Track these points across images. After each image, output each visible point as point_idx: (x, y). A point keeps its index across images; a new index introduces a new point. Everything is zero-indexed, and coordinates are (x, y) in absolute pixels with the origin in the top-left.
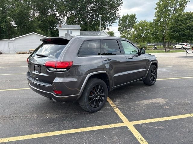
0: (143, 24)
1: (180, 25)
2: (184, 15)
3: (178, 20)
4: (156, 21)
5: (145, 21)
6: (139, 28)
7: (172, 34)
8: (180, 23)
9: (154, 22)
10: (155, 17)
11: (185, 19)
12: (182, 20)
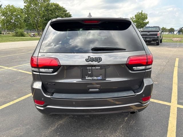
0: (11, 9)
1: (51, 14)
2: (52, 6)
3: (48, 9)
4: (27, 8)
5: (12, 6)
6: (7, 13)
7: (45, 22)
8: (50, 12)
9: (25, 8)
10: (24, 3)
11: (54, 9)
12: (52, 10)
